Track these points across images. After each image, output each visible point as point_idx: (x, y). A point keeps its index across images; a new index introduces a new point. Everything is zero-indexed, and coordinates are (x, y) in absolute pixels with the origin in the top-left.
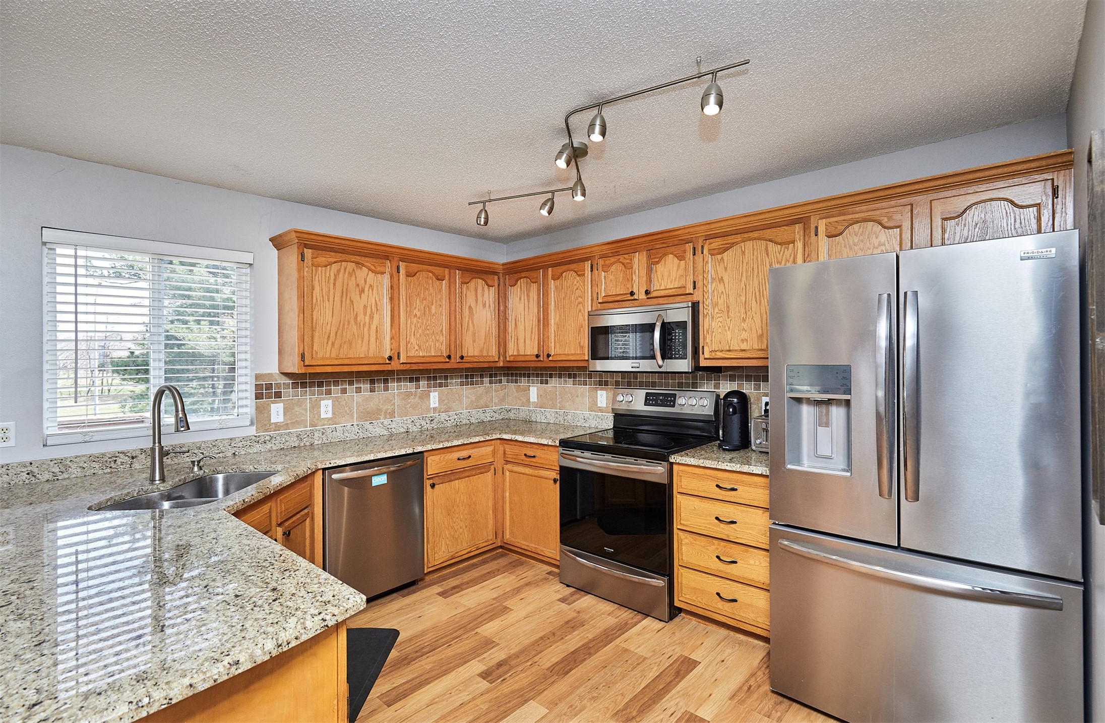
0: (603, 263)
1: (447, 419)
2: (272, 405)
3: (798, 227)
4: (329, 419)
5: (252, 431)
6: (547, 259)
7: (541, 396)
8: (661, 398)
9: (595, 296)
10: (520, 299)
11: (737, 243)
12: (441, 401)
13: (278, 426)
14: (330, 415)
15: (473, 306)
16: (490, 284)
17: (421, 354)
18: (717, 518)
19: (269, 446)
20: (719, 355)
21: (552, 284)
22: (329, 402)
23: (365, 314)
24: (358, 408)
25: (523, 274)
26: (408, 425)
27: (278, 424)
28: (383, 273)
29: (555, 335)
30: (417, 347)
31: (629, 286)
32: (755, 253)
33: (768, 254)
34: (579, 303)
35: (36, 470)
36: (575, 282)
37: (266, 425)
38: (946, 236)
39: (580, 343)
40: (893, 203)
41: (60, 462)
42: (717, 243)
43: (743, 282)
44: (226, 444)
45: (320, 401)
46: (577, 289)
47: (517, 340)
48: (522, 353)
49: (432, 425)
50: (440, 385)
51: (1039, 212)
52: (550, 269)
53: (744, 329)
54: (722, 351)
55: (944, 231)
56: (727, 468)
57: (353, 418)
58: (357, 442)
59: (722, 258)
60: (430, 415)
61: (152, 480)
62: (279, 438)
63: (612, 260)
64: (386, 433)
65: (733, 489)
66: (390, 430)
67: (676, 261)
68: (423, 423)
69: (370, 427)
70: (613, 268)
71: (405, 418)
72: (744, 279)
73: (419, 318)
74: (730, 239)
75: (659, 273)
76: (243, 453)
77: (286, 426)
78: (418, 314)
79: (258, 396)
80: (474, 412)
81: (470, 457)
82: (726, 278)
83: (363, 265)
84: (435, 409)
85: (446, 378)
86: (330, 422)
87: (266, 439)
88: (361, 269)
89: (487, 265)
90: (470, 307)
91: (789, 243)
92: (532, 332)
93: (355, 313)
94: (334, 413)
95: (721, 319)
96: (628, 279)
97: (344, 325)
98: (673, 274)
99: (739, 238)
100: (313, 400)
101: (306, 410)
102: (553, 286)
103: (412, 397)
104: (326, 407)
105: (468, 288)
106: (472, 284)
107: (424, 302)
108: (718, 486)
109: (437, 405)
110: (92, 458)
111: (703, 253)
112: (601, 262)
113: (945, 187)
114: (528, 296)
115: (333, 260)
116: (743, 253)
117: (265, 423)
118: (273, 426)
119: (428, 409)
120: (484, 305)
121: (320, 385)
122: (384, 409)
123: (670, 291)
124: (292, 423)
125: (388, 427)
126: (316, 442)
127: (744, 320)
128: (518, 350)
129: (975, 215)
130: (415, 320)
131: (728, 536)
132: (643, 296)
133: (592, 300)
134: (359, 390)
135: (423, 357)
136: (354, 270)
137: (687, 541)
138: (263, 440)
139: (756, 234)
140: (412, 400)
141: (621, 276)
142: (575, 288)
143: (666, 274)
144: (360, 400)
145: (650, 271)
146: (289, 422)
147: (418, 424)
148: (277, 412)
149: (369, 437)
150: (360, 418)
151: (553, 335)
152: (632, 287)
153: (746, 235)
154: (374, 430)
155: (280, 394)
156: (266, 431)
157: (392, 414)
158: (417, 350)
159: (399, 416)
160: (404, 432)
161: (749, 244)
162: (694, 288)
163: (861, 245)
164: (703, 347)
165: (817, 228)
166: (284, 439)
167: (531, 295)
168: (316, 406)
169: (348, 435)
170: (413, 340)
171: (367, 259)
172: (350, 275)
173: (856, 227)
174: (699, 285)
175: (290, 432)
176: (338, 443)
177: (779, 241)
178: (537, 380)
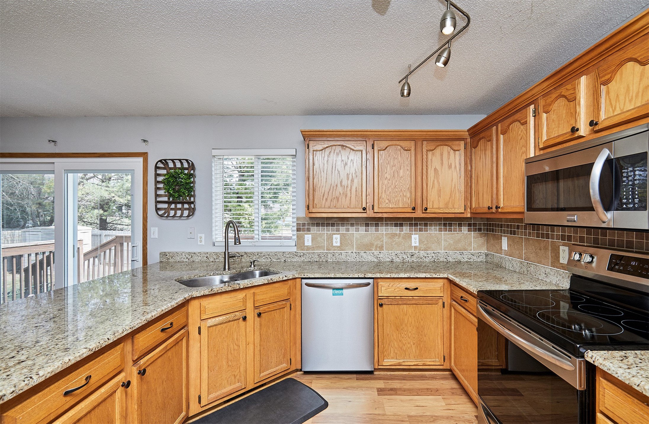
0: (544, 104)
1: (426, 256)
2: (305, 235)
4: (338, 247)
5: (294, 249)
6: (497, 115)
7: (510, 245)
9: (537, 142)
10: (480, 158)
12: (420, 241)
13: (308, 248)
14: (338, 244)
15: (438, 168)
16: (456, 148)
17: (390, 206)
19: (302, 259)
21: (502, 139)
22: (338, 236)
23: (348, 179)
24: (357, 242)
25: (481, 135)
26: (392, 257)
27: (309, 247)
28: (360, 150)
29: (504, 189)
30: (387, 201)
31: (573, 121)
35: (209, 256)
36: (520, 132)
37: (302, 246)
44: (281, 255)
45: (333, 235)
46: (521, 139)
47: (478, 193)
49: (412, 259)
50: (421, 230)
52: (500, 125)
57: (353, 248)
58: (355, 264)
60: (410, 251)
61: (225, 269)
62: (308, 255)
63: (554, 95)
64: (375, 260)
66: (379, 259)
67: (638, 69)
68: (405, 257)
69: (364, 255)
70: (555, 106)
71: (390, 252)
73: (389, 180)
75: (612, 94)
76: (289, 261)
77: (313, 248)
78: (388, 177)
79: (299, 230)
80: (451, 252)
81: (417, 289)
83: (346, 147)
84: (415, 247)
85: (426, 225)
86: (338, 249)
87: (301, 254)
88: (345, 149)
89: (452, 133)
90: (435, 169)
93: (341, 179)
94: (341, 243)
96: (571, 113)
97: (333, 187)
100: (328, 234)
101: (324, 240)
102: (502, 141)
103: (397, 237)
104: (336, 240)
105: (433, 154)
106: (438, 151)
107: (394, 168)
109: (417, 244)
112: (542, 102)
114: (485, 154)
115: (326, 146)
117: (302, 245)
118: (306, 247)
119: (410, 247)
120: (450, 167)
121: (333, 225)
122: (375, 244)
124: (316, 247)
125: (377, 256)
126: (329, 260)
128: (480, 203)
130: (386, 182)
132: (589, 130)
133: (535, 147)
134: (357, 230)
135: (392, 208)
136: (340, 151)
138: (299, 255)
140: (396, 239)
141: (564, 112)
142: (520, 138)
143: (623, 92)
144: (358, 236)
145: (599, 95)
146: (315, 246)
147: (400, 257)
148: (308, 240)
149: (363, 262)
150: (358, 248)
151: (502, 188)
152: (576, 121)
154: (367, 257)
155: (309, 229)
156: (302, 250)
157: (381, 248)
158: (387, 203)
159: (386, 250)
160: (389, 262)
166: (310, 256)
167: (487, 152)
168: (330, 238)
169: (349, 258)
170: (384, 196)
172: (338, 154)
175: (314, 252)
176: (343, 262)
178: (508, 231)
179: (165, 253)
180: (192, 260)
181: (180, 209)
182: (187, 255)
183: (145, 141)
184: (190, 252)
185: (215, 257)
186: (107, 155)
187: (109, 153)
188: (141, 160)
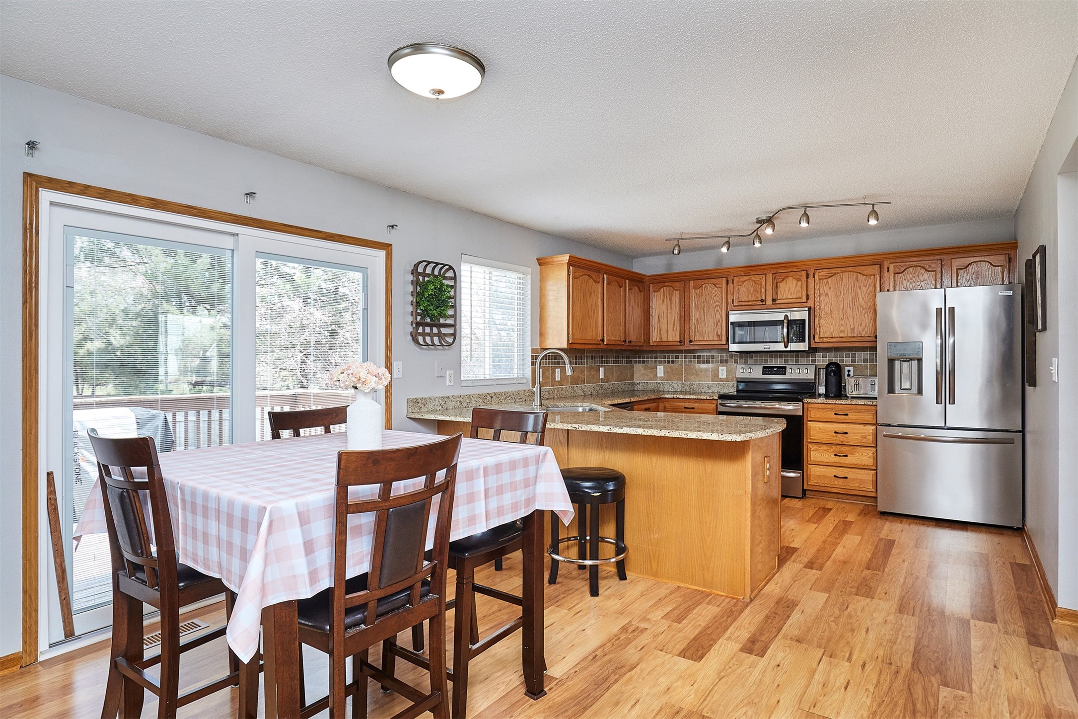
0: (738, 279)
1: (608, 387)
3: (877, 267)
4: (559, 382)
6: (689, 274)
7: (668, 372)
8: (775, 369)
9: (730, 301)
10: (663, 301)
11: (838, 273)
12: (605, 374)
14: (559, 379)
16: (640, 290)
17: (613, 339)
18: (835, 432)
20: (825, 340)
21: (693, 293)
23: (592, 310)
25: (667, 284)
26: (591, 390)
28: (599, 282)
29: (695, 328)
30: (611, 335)
31: (759, 296)
32: (850, 280)
33: (858, 281)
34: (717, 306)
36: (714, 291)
38: (959, 278)
39: (717, 333)
40: (931, 258)
41: (469, 396)
42: (824, 273)
43: (841, 297)
47: (660, 330)
48: (665, 339)
49: (602, 391)
51: (1003, 269)
52: (692, 282)
53: (842, 325)
54: (827, 338)
55: (958, 275)
56: (843, 403)
58: (572, 399)
59: (828, 281)
60: (600, 384)
63: (745, 278)
64: (582, 394)
65: (847, 415)
67: (795, 281)
68: (598, 389)
70: (746, 283)
71: (590, 385)
72: (842, 295)
73: (612, 313)
74: (834, 271)
75: (782, 289)
79: (532, 363)
82: (830, 294)
83: (591, 277)
84: (602, 379)
86: (559, 384)
88: (591, 280)
89: (641, 276)
91: (871, 275)
92: (674, 325)
93: (588, 309)
94: (561, 378)
95: (826, 319)
96: (757, 291)
97: (584, 317)
98: (792, 290)
99: (839, 270)
100: (553, 367)
101: (550, 374)
102: (694, 295)
103: (592, 370)
105: (631, 293)
106: (633, 290)
107: (614, 302)
108: (836, 414)
109: (603, 377)
110: (480, 396)
111: (814, 277)
112: (736, 279)
113: (958, 253)
114: (671, 299)
115: (581, 274)
116: (842, 279)
119: (599, 379)
121: (556, 357)
122: (581, 377)
123: (791, 300)
125: (583, 390)
126: (555, 397)
127: (842, 319)
128: (661, 338)
129: (972, 268)
131: (842, 442)
132: (769, 302)
133: (727, 304)
135: (614, 341)
136: (587, 281)
137: (814, 448)
139: (851, 269)
140: (592, 372)
141: (752, 289)
142: (714, 295)
143: (787, 289)
145: (776, 287)
146: (544, 382)
147: (596, 390)
149: (577, 396)
150: (571, 382)
151: (693, 327)
152: (761, 296)
153: (844, 269)
157: (584, 381)
159: (587, 383)
160: (590, 395)
161: (846, 274)
162: (808, 298)
163: (914, 279)
164: (814, 336)
165: (888, 268)
167: (674, 298)
168: (554, 372)
169: (568, 394)
170: (609, 328)
171: (593, 273)
172: (586, 284)
173: (911, 269)
174: (811, 297)
177: (866, 274)
178: (665, 361)
179: (417, 399)
180: (445, 407)
181: (428, 334)
182: (440, 400)
183: (392, 227)
184: (444, 396)
185: (468, 401)
186: (337, 238)
187: (341, 236)
188: (382, 254)
